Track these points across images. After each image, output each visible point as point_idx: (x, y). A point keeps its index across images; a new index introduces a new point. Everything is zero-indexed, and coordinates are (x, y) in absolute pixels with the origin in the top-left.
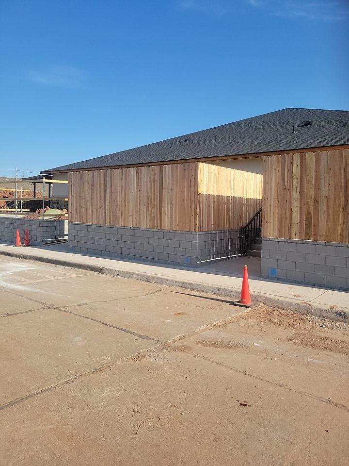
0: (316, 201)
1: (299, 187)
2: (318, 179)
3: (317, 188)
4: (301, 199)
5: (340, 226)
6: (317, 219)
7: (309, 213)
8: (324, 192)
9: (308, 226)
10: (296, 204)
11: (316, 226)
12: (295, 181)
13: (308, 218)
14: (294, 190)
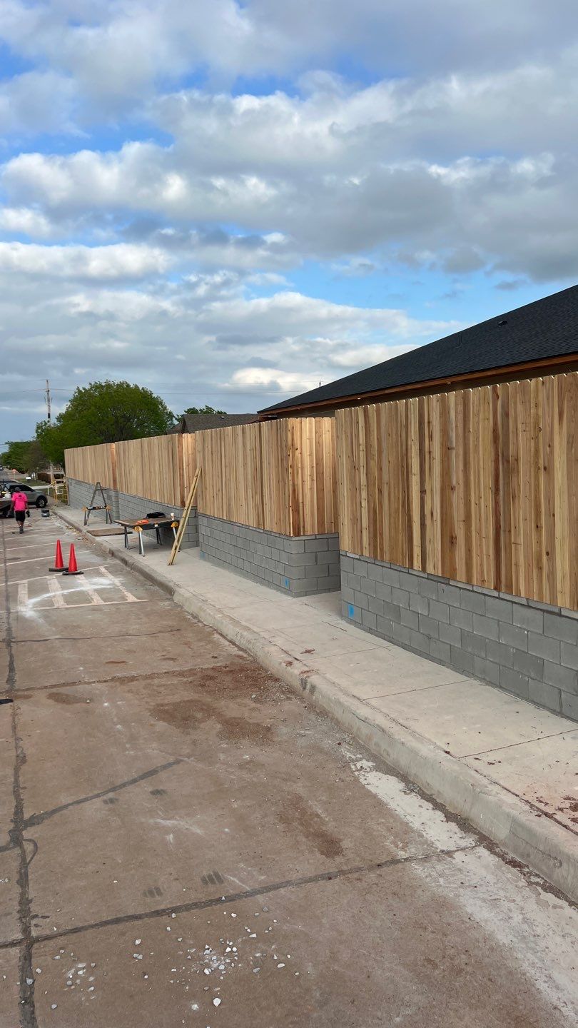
0: (380, 491)
1: (365, 466)
2: (380, 452)
3: (380, 469)
4: (368, 486)
5: (400, 536)
6: (382, 522)
7: (375, 512)
8: (385, 477)
9: (375, 536)
10: (364, 495)
11: (381, 534)
12: (361, 453)
13: (375, 521)
14: (362, 468)
